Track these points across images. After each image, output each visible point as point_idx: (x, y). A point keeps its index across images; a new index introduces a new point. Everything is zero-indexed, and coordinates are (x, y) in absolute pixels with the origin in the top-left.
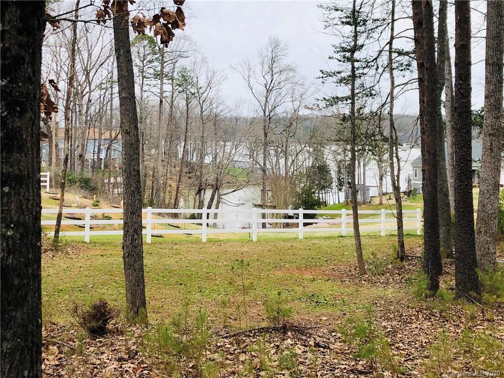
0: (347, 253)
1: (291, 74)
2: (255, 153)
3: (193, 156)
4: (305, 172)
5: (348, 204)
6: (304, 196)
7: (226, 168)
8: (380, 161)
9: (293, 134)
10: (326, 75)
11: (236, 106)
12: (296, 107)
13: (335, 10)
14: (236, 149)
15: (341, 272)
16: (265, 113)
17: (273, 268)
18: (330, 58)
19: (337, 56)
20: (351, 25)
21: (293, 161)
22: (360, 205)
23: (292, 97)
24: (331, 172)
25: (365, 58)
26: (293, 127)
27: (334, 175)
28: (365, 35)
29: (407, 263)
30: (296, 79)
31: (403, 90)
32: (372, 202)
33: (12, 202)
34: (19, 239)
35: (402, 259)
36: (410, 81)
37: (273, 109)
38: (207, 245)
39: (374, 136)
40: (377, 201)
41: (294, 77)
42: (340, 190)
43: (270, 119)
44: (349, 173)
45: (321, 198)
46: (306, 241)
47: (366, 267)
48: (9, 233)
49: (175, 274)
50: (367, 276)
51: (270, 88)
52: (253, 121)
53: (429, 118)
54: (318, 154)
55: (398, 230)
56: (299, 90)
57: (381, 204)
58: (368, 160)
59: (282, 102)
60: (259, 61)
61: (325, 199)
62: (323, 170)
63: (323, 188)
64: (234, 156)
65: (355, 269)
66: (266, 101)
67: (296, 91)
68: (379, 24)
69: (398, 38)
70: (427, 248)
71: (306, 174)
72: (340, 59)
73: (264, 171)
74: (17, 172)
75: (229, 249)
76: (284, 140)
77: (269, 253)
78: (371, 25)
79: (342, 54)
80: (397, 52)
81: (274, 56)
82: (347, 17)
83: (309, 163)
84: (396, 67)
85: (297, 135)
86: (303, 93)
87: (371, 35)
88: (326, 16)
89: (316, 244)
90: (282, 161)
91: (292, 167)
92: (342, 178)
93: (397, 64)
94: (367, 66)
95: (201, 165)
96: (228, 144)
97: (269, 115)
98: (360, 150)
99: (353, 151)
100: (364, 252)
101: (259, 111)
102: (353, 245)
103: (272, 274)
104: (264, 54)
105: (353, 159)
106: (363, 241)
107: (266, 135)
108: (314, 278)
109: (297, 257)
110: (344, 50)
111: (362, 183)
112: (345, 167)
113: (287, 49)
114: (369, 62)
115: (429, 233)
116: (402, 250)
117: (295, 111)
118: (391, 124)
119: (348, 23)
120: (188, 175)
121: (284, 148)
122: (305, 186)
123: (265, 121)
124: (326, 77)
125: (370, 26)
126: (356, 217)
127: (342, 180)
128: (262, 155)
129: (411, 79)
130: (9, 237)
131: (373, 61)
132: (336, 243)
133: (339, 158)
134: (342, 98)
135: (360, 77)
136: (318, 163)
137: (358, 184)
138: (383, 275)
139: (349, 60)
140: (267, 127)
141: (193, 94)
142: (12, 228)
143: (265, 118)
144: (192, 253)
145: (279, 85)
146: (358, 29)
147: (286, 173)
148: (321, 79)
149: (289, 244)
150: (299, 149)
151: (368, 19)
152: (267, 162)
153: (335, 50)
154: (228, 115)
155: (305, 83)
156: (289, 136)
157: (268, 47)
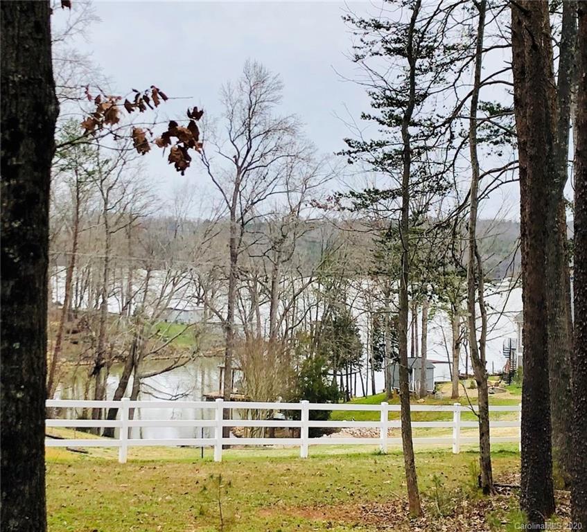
0: (388, 482)
1: (287, 138)
2: (209, 294)
3: (82, 298)
4: (309, 333)
5: (390, 396)
6: (306, 379)
7: (153, 323)
8: (454, 312)
9: (288, 256)
10: (356, 149)
11: (176, 200)
12: (295, 203)
13: (375, 26)
14: (174, 285)
15: (378, 514)
16: (233, 214)
17: (256, 507)
18: (364, 116)
19: (377, 113)
20: (404, 55)
21: (287, 310)
22: (416, 398)
23: (287, 184)
24: (360, 332)
25: (430, 120)
26: (287, 243)
27: (364, 337)
28: (431, 75)
29: (496, 498)
30: (295, 148)
31: (498, 182)
32: (438, 392)
33: (23, 360)
34: (30, 403)
35: (487, 491)
36: (510, 164)
37: (250, 207)
38: (129, 469)
39: (444, 265)
40: (447, 391)
41: (292, 144)
42: (376, 368)
43: (243, 225)
44: (395, 336)
45: (339, 383)
46: (313, 462)
47: (422, 505)
48: (19, 395)
49: (81, 515)
50: (424, 519)
51: (245, 165)
52: (208, 229)
53: (533, 242)
54: (334, 298)
55: (481, 439)
56: (301, 170)
57: (455, 396)
58: (431, 311)
59: (268, 192)
60: (224, 110)
61: (347, 386)
62: (344, 327)
63: (344, 364)
64: (170, 299)
65: (404, 509)
66: (237, 190)
67: (295, 173)
68: (456, 55)
69: (490, 83)
70: (526, 465)
71: (311, 337)
72: (382, 119)
73: (228, 329)
74: (28, 326)
75: (173, 475)
76: (270, 268)
77: (247, 482)
78: (441, 57)
79: (387, 109)
80: (487, 109)
81: (254, 102)
82: (398, 41)
83: (317, 314)
84: (485, 137)
85: (295, 259)
86: (308, 175)
87: (441, 76)
88: (359, 37)
89: (331, 466)
90: (265, 309)
91: (284, 322)
92: (381, 345)
93: (488, 131)
94: (433, 134)
95: (101, 315)
96: (155, 273)
97: (242, 218)
98: (416, 291)
99: (404, 294)
100: (420, 480)
101: (222, 210)
102: (401, 469)
103: (254, 515)
104: (236, 95)
105: (404, 308)
106: (418, 461)
107: (234, 257)
108: (330, 523)
109: (298, 488)
110: (391, 102)
111: (420, 354)
112: (386, 323)
113: (280, 88)
114: (435, 128)
115: (529, 439)
116: (486, 474)
117: (293, 211)
118: (471, 247)
119: (399, 52)
120: (71, 336)
121: (269, 285)
122: (307, 361)
123: (233, 229)
124: (355, 152)
125: (439, 59)
126: (406, 416)
127: (381, 349)
128: (225, 299)
129: (513, 160)
130: (19, 399)
131: (443, 125)
132: (369, 464)
133: (376, 305)
134: (385, 192)
135: (419, 154)
136: (335, 314)
137: (412, 357)
138: (452, 517)
139: (398, 121)
140: (237, 242)
141: (89, 174)
142: (23, 390)
143: (233, 223)
144: (104, 481)
145: (263, 158)
146: (418, 62)
147: (273, 334)
148: (347, 157)
149: (282, 467)
150: (298, 286)
151: (436, 45)
152: (236, 311)
153: (374, 102)
154: (156, 215)
155: (312, 157)
156: (280, 260)
157: (243, 83)
